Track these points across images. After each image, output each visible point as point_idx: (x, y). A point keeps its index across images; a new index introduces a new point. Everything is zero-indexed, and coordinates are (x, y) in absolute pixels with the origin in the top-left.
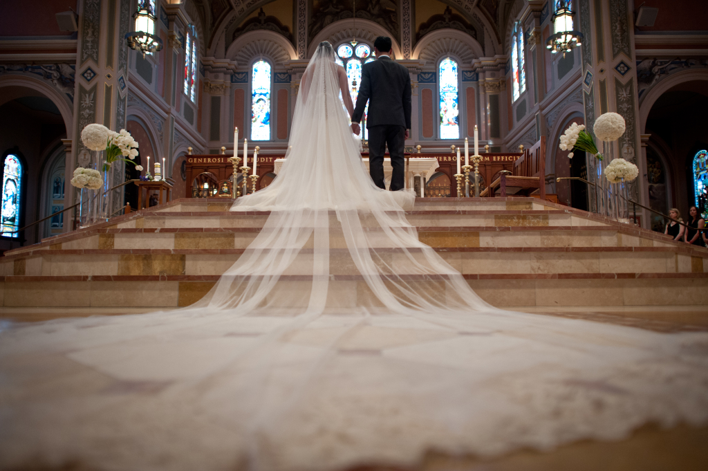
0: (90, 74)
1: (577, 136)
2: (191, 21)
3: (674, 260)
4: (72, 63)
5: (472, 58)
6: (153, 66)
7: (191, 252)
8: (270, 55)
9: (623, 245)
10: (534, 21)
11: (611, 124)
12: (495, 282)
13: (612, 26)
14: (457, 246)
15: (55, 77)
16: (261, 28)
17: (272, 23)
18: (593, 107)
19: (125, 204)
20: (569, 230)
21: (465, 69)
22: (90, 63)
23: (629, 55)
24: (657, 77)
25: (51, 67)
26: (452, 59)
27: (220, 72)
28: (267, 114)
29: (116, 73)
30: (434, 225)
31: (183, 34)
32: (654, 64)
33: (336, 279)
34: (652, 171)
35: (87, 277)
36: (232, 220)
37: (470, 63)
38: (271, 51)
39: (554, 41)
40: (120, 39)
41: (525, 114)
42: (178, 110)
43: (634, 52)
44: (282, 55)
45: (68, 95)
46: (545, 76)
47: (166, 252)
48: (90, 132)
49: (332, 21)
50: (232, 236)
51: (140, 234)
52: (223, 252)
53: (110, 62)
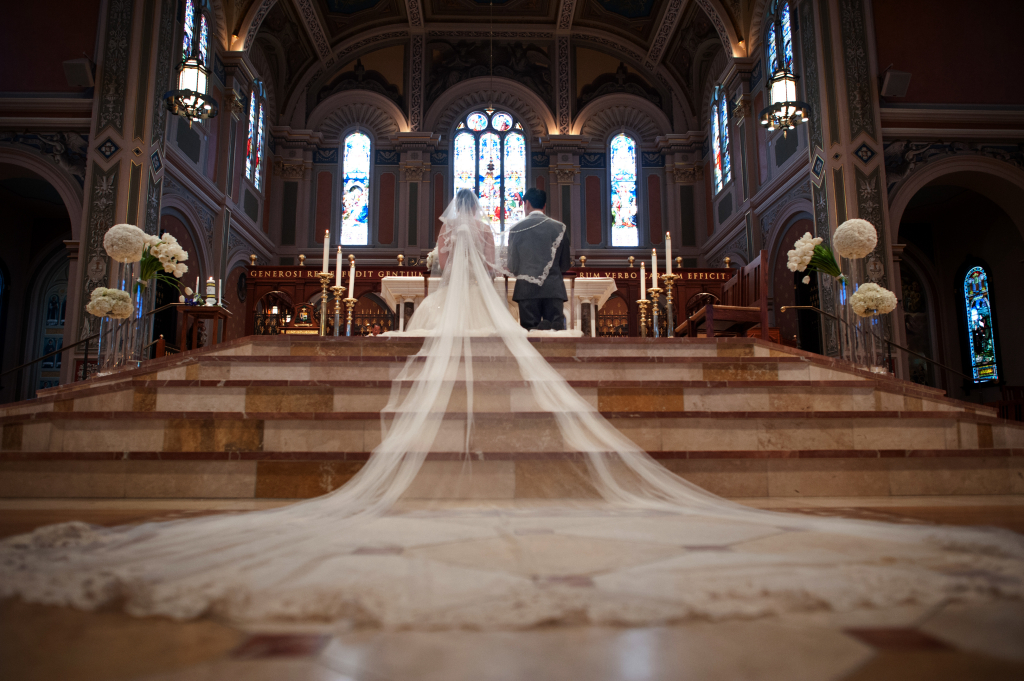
0: (111, 148)
1: (812, 253)
2: (257, 76)
3: (955, 429)
4: (84, 132)
5: (655, 134)
6: (201, 138)
7: (271, 417)
8: (371, 124)
9: (884, 410)
10: (741, 86)
11: (857, 235)
12: (710, 462)
13: (849, 96)
14: (652, 409)
15: (57, 150)
16: (357, 88)
17: (374, 81)
18: (826, 206)
19: (156, 336)
20: (808, 386)
21: (645, 150)
22: (111, 133)
23: (873, 136)
24: (912, 166)
25: (52, 137)
26: (628, 135)
27: (299, 147)
28: (365, 208)
29: (148, 146)
30: (618, 378)
31: (245, 92)
32: (908, 148)
33: (485, 459)
34: (909, 295)
35: (121, 454)
36: (327, 368)
37: (653, 140)
38: (372, 119)
39: (770, 114)
40: (156, 100)
41: (730, 214)
42: (236, 201)
43: (880, 131)
44: (387, 126)
45: (76, 177)
46: (758, 161)
47: (235, 416)
48: (117, 236)
49: (460, 80)
50: (330, 392)
51: (194, 389)
52: (319, 417)
53: (139, 132)
